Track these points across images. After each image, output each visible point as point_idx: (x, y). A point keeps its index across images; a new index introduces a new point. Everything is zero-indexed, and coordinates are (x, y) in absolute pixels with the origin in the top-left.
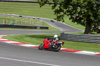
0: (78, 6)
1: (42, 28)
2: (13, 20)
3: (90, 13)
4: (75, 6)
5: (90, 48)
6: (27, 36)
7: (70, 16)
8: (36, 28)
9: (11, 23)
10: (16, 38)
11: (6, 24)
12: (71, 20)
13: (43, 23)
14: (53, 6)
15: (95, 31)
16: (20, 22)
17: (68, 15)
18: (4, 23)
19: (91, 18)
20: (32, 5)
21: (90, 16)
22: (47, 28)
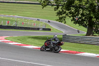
0: (80, 8)
1: (44, 29)
2: (16, 21)
3: (92, 15)
4: (77, 8)
5: (91, 50)
6: (29, 38)
7: (72, 18)
8: (38, 29)
9: (13, 24)
10: (18, 39)
11: (9, 25)
12: (73, 22)
13: (46, 25)
14: (55, 8)
15: (96, 33)
16: (23, 23)
17: (70, 17)
18: (7, 25)
19: (93, 19)
20: (35, 7)
21: (92, 17)
22: (49, 30)
